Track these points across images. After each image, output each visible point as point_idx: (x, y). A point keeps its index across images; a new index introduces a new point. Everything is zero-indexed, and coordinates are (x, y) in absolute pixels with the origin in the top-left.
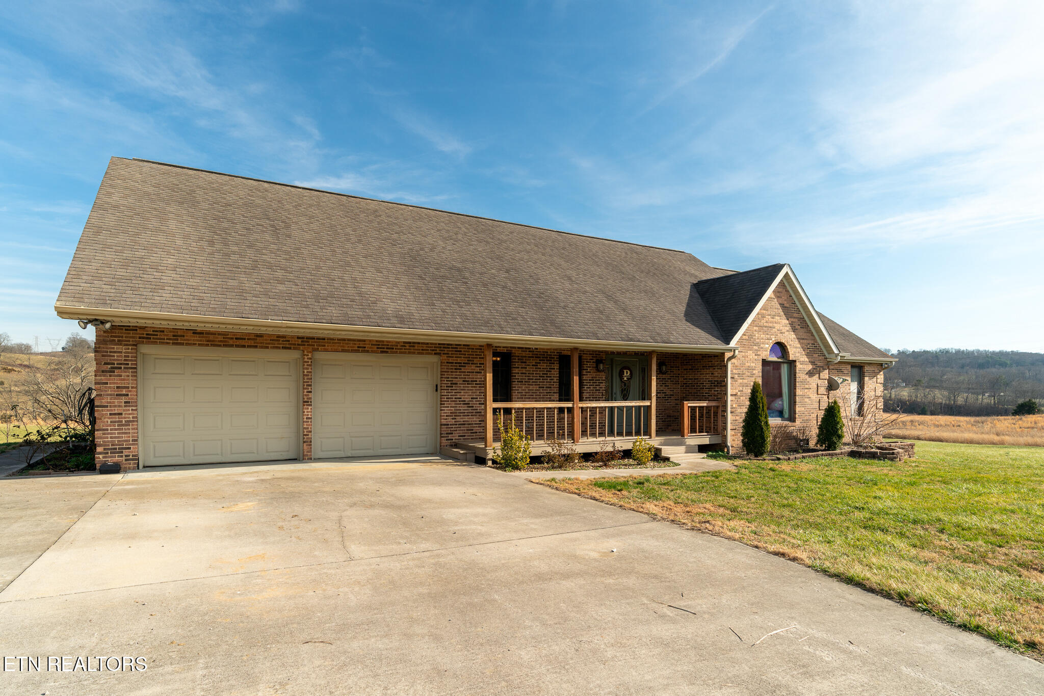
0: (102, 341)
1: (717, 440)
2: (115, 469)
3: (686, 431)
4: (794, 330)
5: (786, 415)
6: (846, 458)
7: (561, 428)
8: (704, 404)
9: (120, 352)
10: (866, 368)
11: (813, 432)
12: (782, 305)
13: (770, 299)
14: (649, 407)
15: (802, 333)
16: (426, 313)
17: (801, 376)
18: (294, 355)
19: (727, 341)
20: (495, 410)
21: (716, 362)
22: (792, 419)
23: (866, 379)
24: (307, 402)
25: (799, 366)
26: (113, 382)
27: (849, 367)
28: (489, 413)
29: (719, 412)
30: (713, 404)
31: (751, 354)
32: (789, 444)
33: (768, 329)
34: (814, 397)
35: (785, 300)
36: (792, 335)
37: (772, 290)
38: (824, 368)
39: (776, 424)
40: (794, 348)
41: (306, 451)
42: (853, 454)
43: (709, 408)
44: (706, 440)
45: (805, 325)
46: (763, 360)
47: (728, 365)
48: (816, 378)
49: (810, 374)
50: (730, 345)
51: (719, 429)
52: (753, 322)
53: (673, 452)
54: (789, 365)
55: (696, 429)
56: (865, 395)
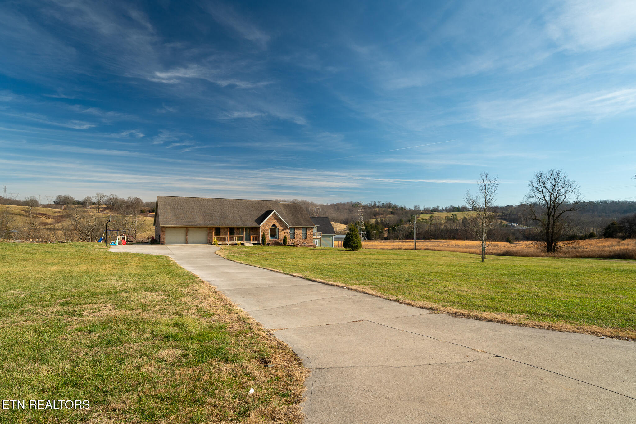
1: (258, 242)
2: (163, 244)
3: (251, 241)
4: (278, 222)
5: (277, 238)
6: (286, 246)
7: (226, 239)
8: (256, 236)
9: (163, 229)
10: (307, 228)
11: (282, 241)
12: (275, 218)
13: (271, 217)
14: (243, 237)
15: (280, 222)
16: (203, 223)
17: (280, 231)
18: (185, 229)
21: (259, 228)
22: (278, 239)
23: (307, 231)
24: (187, 236)
25: (279, 229)
26: (162, 233)
27: (301, 228)
28: (213, 238)
29: (259, 237)
30: (258, 236)
31: (266, 227)
32: (277, 244)
33: (271, 222)
34: (284, 235)
35: (275, 216)
36: (278, 223)
37: (271, 215)
38: (287, 229)
39: (274, 240)
40: (278, 225)
41: (186, 242)
42: (288, 246)
43: (257, 237)
44: (256, 242)
45: (281, 221)
46: (270, 228)
47: (261, 229)
48: (284, 231)
49: (283, 230)
50: (260, 226)
51: (259, 241)
52: (267, 221)
53: (247, 244)
54: (277, 229)
55: (253, 240)
56: (307, 234)
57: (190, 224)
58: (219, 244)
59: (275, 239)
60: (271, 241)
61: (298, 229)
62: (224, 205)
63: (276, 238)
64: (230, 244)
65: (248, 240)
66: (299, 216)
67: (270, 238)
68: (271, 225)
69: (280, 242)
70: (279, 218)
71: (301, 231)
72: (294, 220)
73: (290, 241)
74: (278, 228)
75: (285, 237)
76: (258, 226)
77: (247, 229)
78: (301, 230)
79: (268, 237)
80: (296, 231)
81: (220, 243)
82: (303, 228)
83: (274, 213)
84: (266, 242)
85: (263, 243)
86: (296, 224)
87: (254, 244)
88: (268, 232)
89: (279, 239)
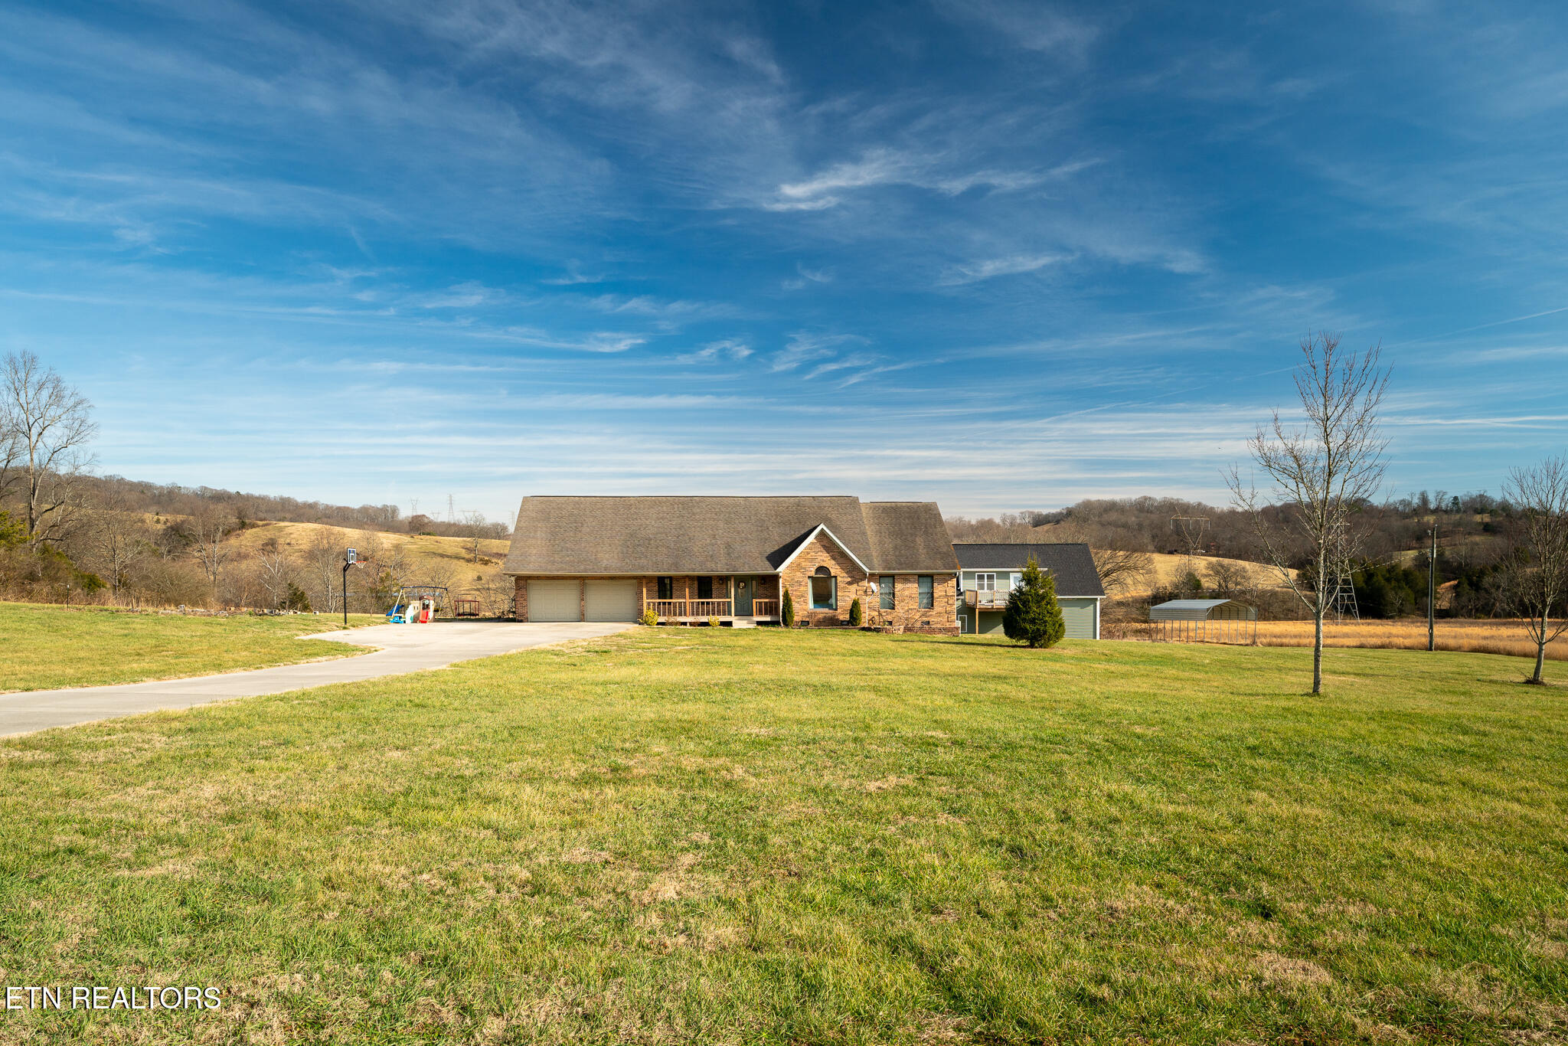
0: (516, 580)
1: (772, 619)
2: (521, 621)
3: (754, 614)
4: (834, 559)
5: (833, 606)
6: (858, 631)
7: (685, 611)
8: (766, 600)
9: (522, 582)
10: (935, 577)
11: (847, 617)
12: (824, 547)
13: (812, 543)
14: (731, 602)
15: (841, 560)
16: (619, 565)
17: (841, 585)
18: (578, 582)
19: (776, 568)
20: (649, 604)
21: (775, 578)
22: (836, 609)
23: (935, 584)
24: (583, 600)
25: (839, 579)
26: (520, 593)
27: (916, 577)
28: (645, 605)
29: (777, 604)
30: (774, 600)
31: (798, 574)
32: (832, 623)
33: (812, 560)
34: (854, 597)
35: (825, 543)
36: (833, 562)
37: (811, 538)
38: (862, 580)
39: (823, 612)
40: (835, 569)
41: (582, 618)
42: (864, 629)
43: (771, 603)
44: (768, 619)
45: (843, 555)
46: (809, 577)
47: (781, 580)
48: (855, 585)
49: (850, 583)
50: (778, 570)
51: (777, 614)
52: (799, 557)
53: (739, 623)
54: (834, 579)
55: (760, 613)
56: (935, 595)
57: (582, 567)
58: (658, 624)
59: (826, 610)
60: (811, 615)
61: (905, 578)
62: (694, 514)
63: (830, 607)
64: (691, 624)
65: (744, 612)
66: (919, 540)
67: (811, 605)
68: (813, 570)
69: (841, 618)
70: (838, 547)
71: (917, 585)
72: (897, 553)
73: (880, 614)
74: (836, 577)
75: (856, 604)
76: (771, 571)
77: (740, 579)
78: (914, 582)
79: (805, 602)
80: (899, 586)
81: (662, 619)
82: (920, 576)
83: (822, 533)
84: (796, 618)
85: (786, 624)
86: (901, 564)
87: (759, 623)
88: (802, 588)
89: (839, 611)
